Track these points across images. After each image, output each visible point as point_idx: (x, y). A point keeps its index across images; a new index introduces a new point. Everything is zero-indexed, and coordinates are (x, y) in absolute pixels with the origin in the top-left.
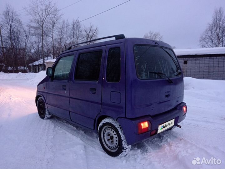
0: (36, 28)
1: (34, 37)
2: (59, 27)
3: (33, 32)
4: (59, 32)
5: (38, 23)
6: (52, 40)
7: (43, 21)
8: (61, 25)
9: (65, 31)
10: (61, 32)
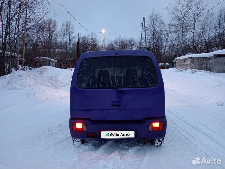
0: (177, 26)
1: (175, 34)
2: (202, 19)
3: (173, 30)
4: (201, 25)
5: (179, 20)
6: (193, 35)
7: (184, 17)
8: (205, 17)
9: (209, 22)
10: (204, 25)
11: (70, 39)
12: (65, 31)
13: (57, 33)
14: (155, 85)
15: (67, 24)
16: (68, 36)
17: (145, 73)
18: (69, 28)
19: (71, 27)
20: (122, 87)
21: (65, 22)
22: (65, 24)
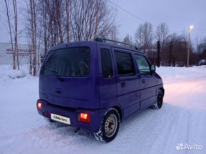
11: (164, 39)
12: (160, 32)
13: (151, 35)
14: (87, 75)
15: (162, 26)
16: (163, 37)
17: (80, 63)
18: (164, 29)
19: (166, 28)
20: (62, 75)
21: (160, 24)
22: (160, 25)
